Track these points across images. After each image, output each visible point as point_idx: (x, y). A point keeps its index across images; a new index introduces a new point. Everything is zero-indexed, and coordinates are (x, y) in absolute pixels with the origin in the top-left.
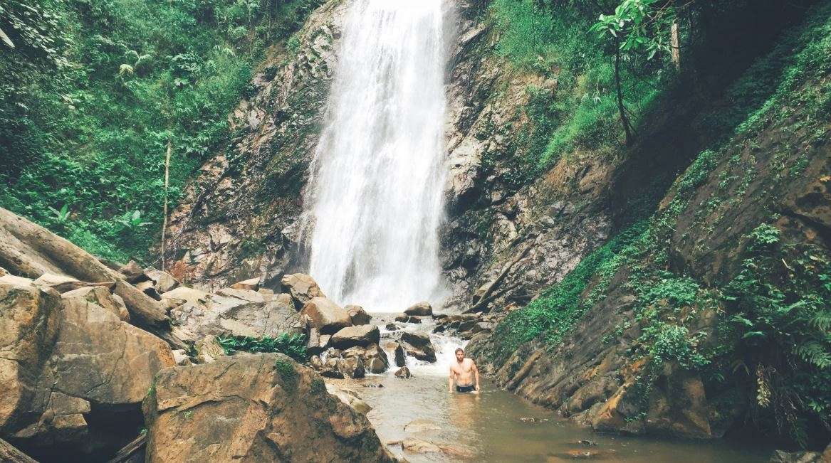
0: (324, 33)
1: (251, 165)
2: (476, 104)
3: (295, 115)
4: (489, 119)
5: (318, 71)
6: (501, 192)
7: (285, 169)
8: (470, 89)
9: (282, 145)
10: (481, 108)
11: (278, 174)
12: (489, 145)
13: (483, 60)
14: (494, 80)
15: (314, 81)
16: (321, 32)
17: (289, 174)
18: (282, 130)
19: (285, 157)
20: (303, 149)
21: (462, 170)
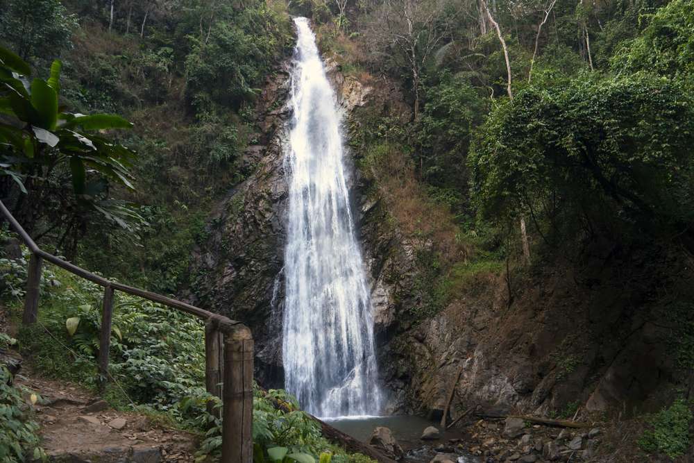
0: (265, 199)
1: (219, 300)
2: (381, 257)
3: (252, 263)
4: (392, 268)
5: (265, 228)
6: (408, 321)
7: (252, 306)
8: (374, 246)
9: (245, 286)
10: (384, 260)
11: (247, 310)
12: (395, 288)
13: (379, 225)
14: (390, 240)
15: (263, 236)
16: (262, 197)
17: (256, 309)
18: (242, 273)
19: (249, 296)
20: (264, 290)
21: (385, 307)
